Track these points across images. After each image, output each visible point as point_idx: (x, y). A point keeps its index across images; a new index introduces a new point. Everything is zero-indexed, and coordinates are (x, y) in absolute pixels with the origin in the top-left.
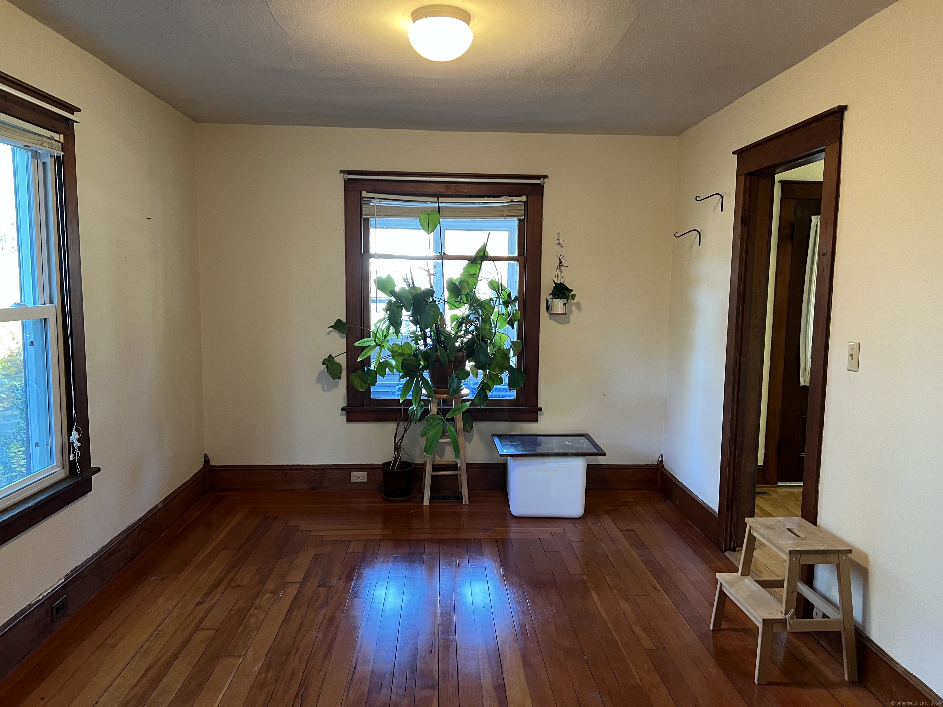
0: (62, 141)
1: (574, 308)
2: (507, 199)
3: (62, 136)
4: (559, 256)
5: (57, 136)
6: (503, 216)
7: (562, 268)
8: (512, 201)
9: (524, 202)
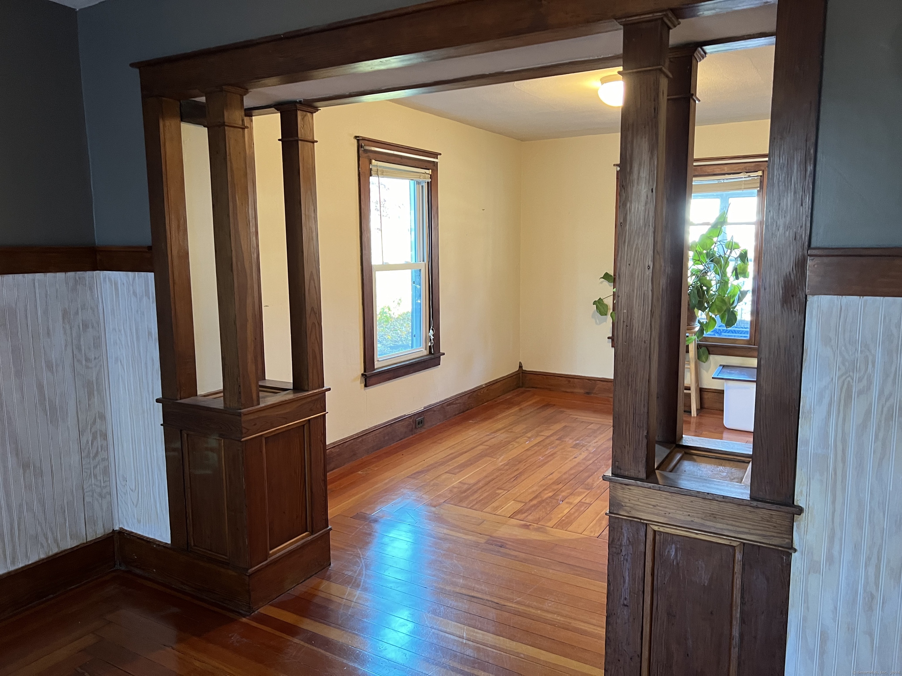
0: (430, 173)
2: (746, 175)
3: (430, 171)
5: (427, 171)
6: (741, 189)
8: (749, 177)
9: (761, 176)
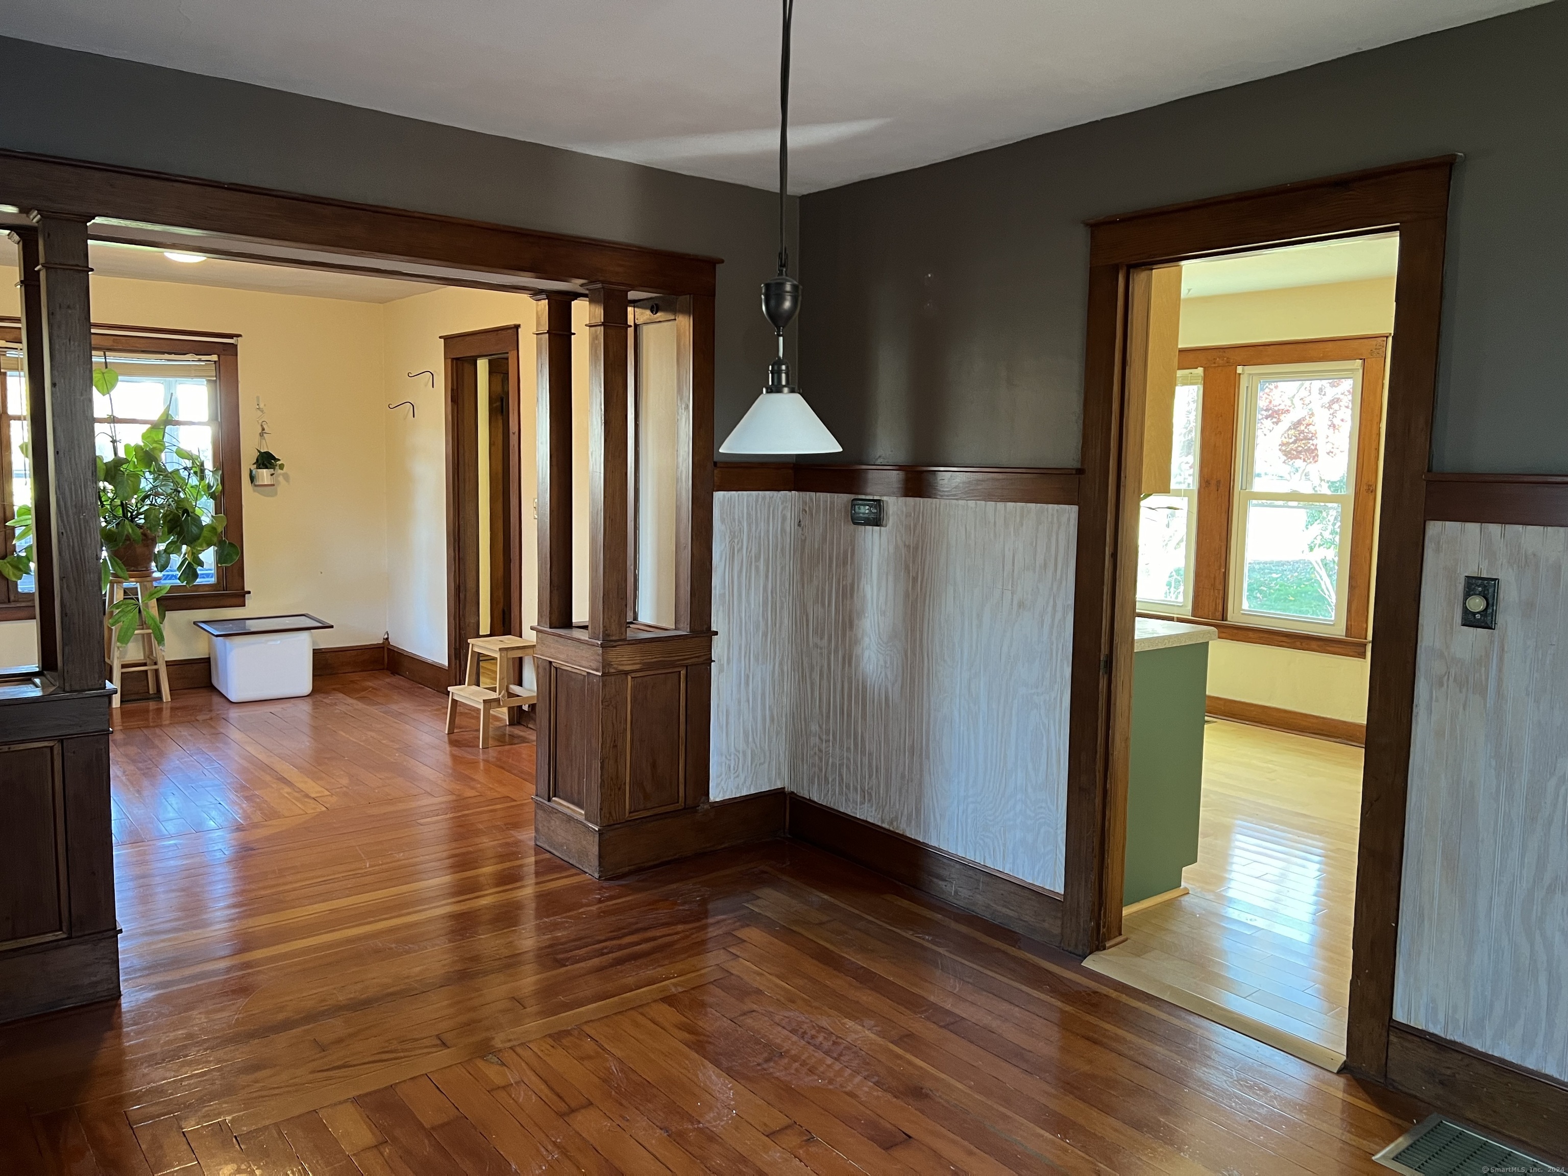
1: (281, 479)
2: (194, 358)
4: (260, 422)
6: (191, 376)
7: (265, 435)
8: (200, 360)
9: (215, 361)
